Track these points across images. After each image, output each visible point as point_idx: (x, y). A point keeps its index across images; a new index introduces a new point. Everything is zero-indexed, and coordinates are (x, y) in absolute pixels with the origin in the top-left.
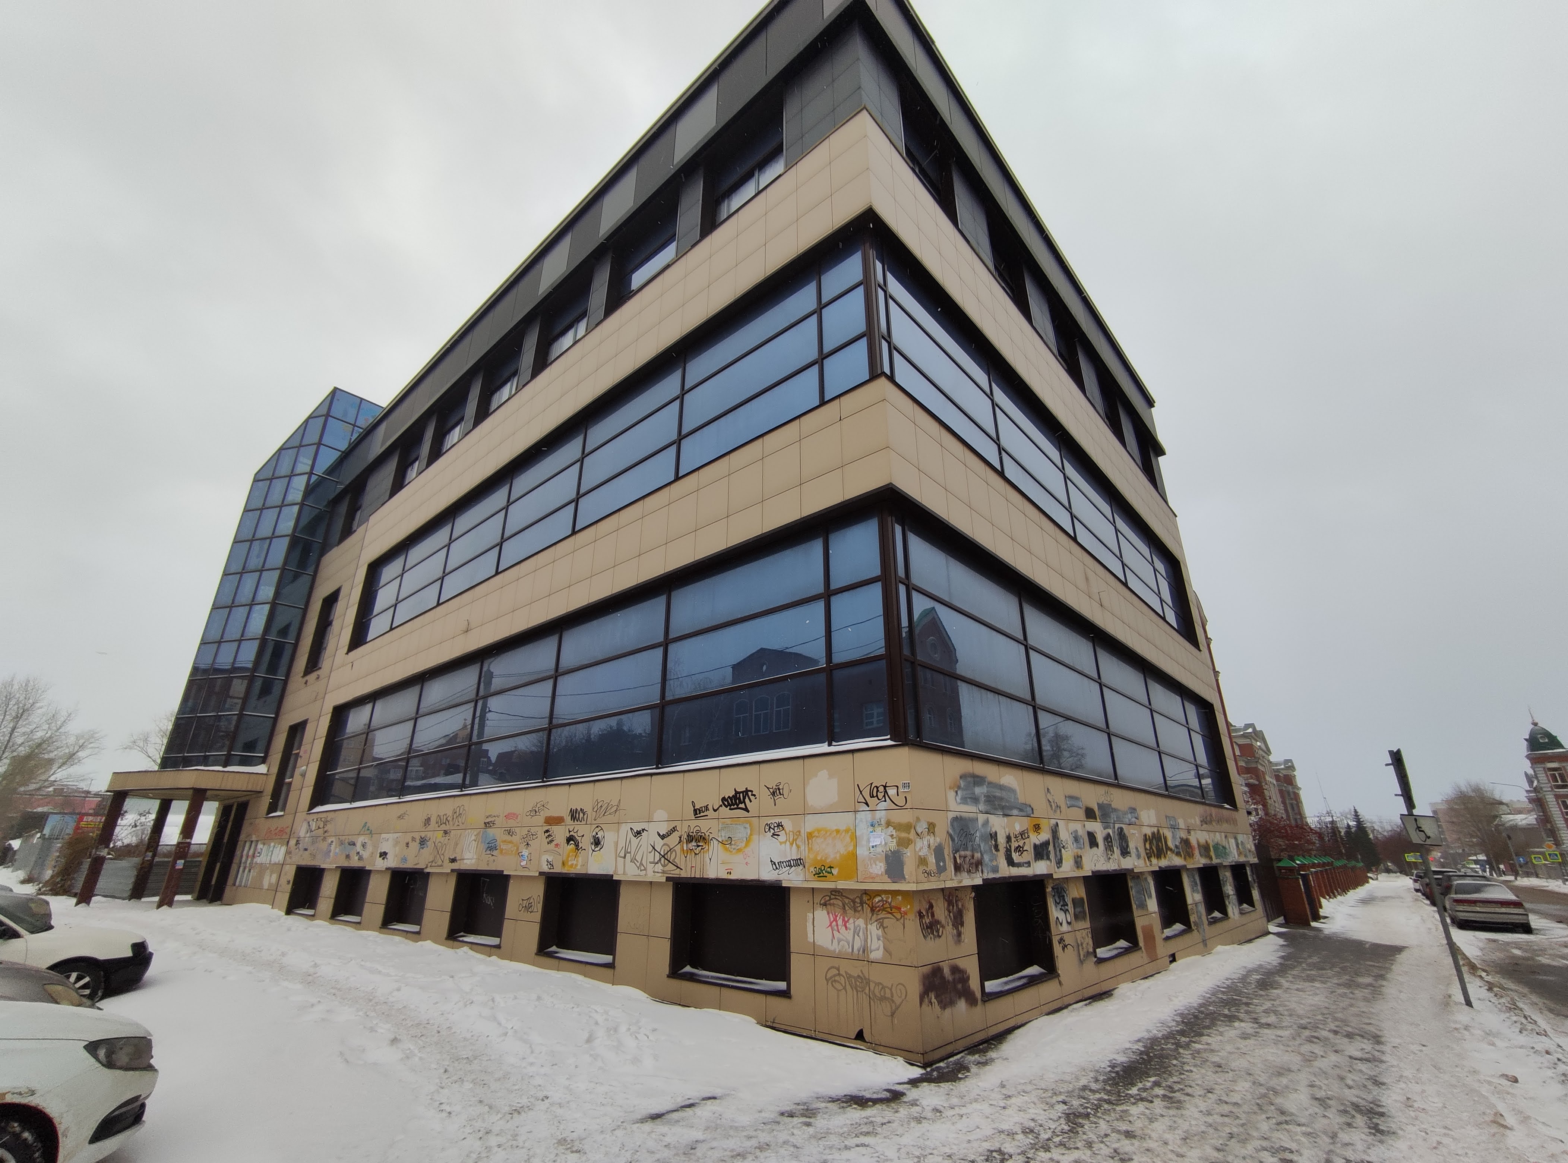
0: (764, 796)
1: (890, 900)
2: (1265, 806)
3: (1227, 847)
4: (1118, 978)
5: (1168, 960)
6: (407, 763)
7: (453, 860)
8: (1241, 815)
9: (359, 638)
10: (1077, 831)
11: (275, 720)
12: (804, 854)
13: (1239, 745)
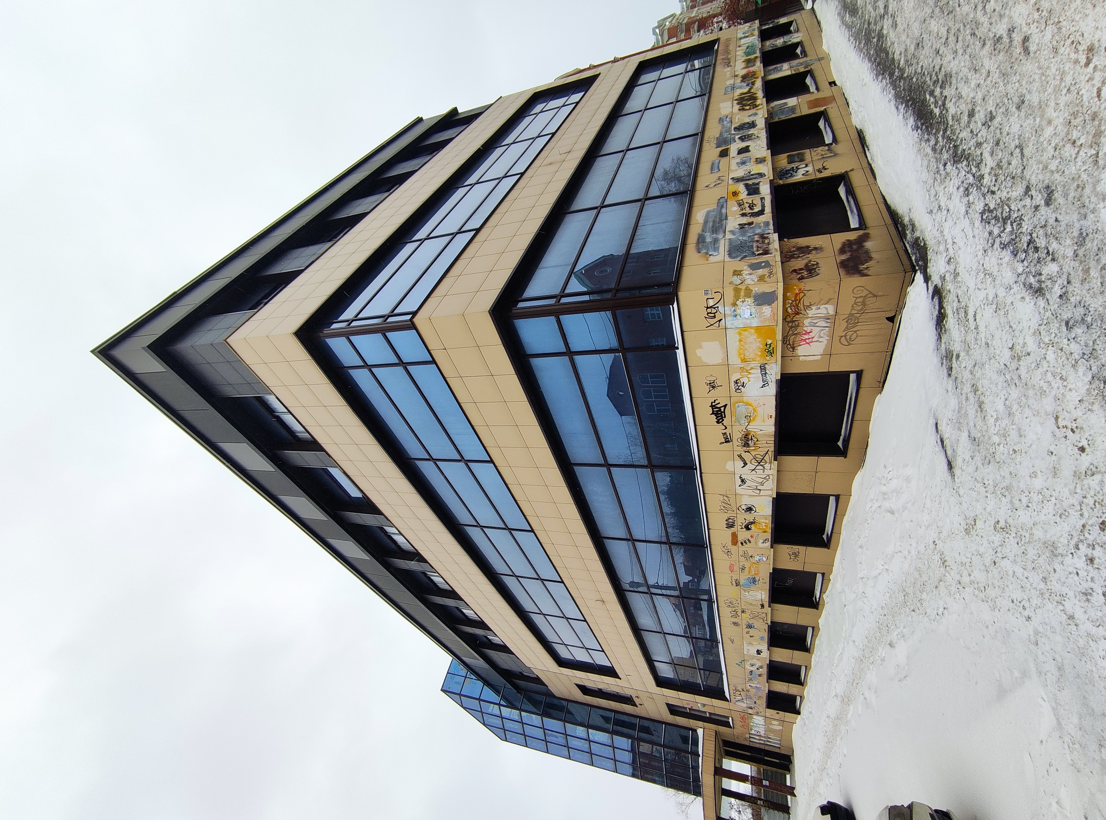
0: (715, 394)
1: (790, 301)
2: (715, 16)
3: (747, 45)
4: (848, 125)
5: (834, 88)
6: (694, 638)
7: (762, 606)
8: (723, 35)
9: (610, 672)
10: (737, 163)
11: (667, 724)
12: (756, 364)
13: (669, 39)
